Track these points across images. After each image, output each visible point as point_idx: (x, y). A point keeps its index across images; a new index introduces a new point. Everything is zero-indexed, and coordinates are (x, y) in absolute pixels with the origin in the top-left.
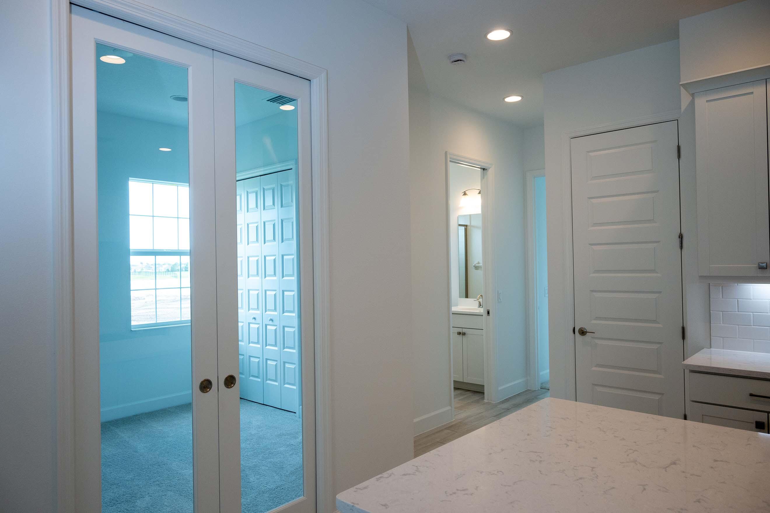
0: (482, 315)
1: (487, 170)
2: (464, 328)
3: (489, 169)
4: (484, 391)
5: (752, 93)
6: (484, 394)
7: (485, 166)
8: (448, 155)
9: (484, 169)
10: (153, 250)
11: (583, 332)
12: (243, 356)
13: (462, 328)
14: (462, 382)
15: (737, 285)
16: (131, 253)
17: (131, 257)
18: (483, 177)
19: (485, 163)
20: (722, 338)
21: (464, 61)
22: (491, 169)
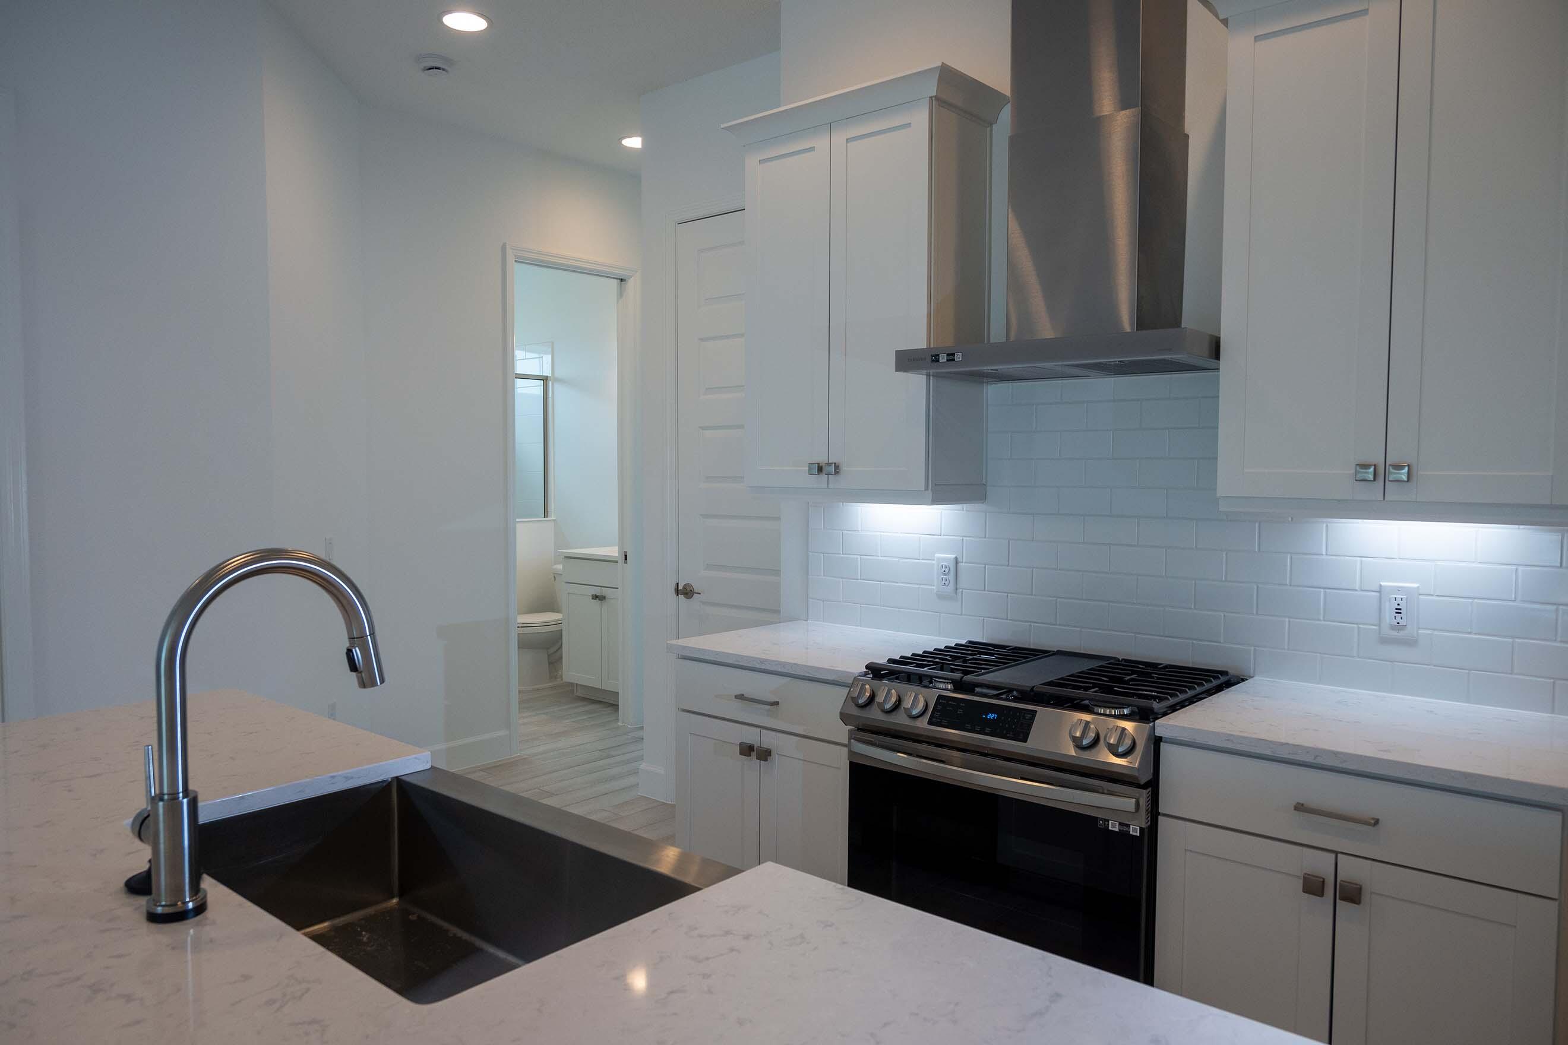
0: (617, 562)
1: (625, 280)
2: (603, 587)
3: (629, 279)
4: (618, 702)
5: (812, 149)
6: (618, 708)
7: (622, 273)
8: (509, 251)
9: (622, 280)
11: (686, 592)
13: (601, 587)
14: (599, 689)
15: (843, 504)
18: (621, 294)
19: (622, 269)
20: (822, 602)
21: (444, 70)
22: (632, 279)
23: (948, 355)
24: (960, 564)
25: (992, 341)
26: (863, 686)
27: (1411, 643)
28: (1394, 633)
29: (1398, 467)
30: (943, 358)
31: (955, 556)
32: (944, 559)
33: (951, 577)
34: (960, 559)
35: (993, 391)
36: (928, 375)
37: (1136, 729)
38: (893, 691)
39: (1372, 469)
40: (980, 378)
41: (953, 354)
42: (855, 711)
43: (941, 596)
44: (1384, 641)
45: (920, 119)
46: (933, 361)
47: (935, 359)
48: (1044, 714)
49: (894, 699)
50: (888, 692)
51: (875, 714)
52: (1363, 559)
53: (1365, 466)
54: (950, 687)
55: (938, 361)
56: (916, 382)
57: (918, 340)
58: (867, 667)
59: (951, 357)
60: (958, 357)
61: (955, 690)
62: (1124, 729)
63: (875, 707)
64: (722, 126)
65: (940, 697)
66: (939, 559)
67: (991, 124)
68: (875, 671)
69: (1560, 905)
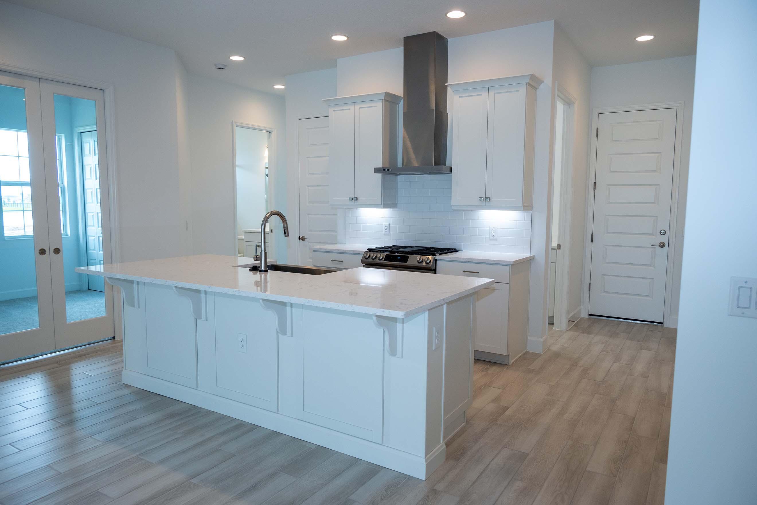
1: (271, 132)
5: (350, 109)
7: (270, 130)
8: (234, 123)
9: (269, 132)
10: (20, 181)
11: (303, 239)
12: (95, 261)
16: (1, 183)
17: (2, 187)
18: (269, 137)
19: (270, 128)
20: (350, 238)
21: (224, 68)
22: (274, 132)
23: (388, 169)
24: (390, 225)
25: (399, 167)
26: (367, 253)
27: (496, 240)
28: (492, 238)
29: (487, 198)
30: (386, 170)
31: (388, 223)
32: (386, 224)
33: (388, 229)
34: (390, 224)
35: (399, 178)
36: (382, 174)
37: (432, 258)
38: (375, 254)
39: (482, 199)
40: (396, 174)
41: (389, 169)
42: (365, 260)
43: (385, 234)
44: (491, 240)
45: (380, 105)
46: (384, 171)
47: (384, 170)
48: (411, 256)
49: (375, 256)
50: (373, 255)
51: (370, 260)
52: (487, 221)
53: (481, 198)
54: (389, 252)
55: (385, 171)
56: (379, 175)
57: (380, 165)
58: (368, 249)
59: (388, 170)
60: (390, 170)
61: (390, 253)
62: (428, 258)
63: (370, 258)
64: (323, 100)
65: (386, 255)
66: (384, 224)
67: (398, 104)
68: (370, 250)
69: (509, 285)
